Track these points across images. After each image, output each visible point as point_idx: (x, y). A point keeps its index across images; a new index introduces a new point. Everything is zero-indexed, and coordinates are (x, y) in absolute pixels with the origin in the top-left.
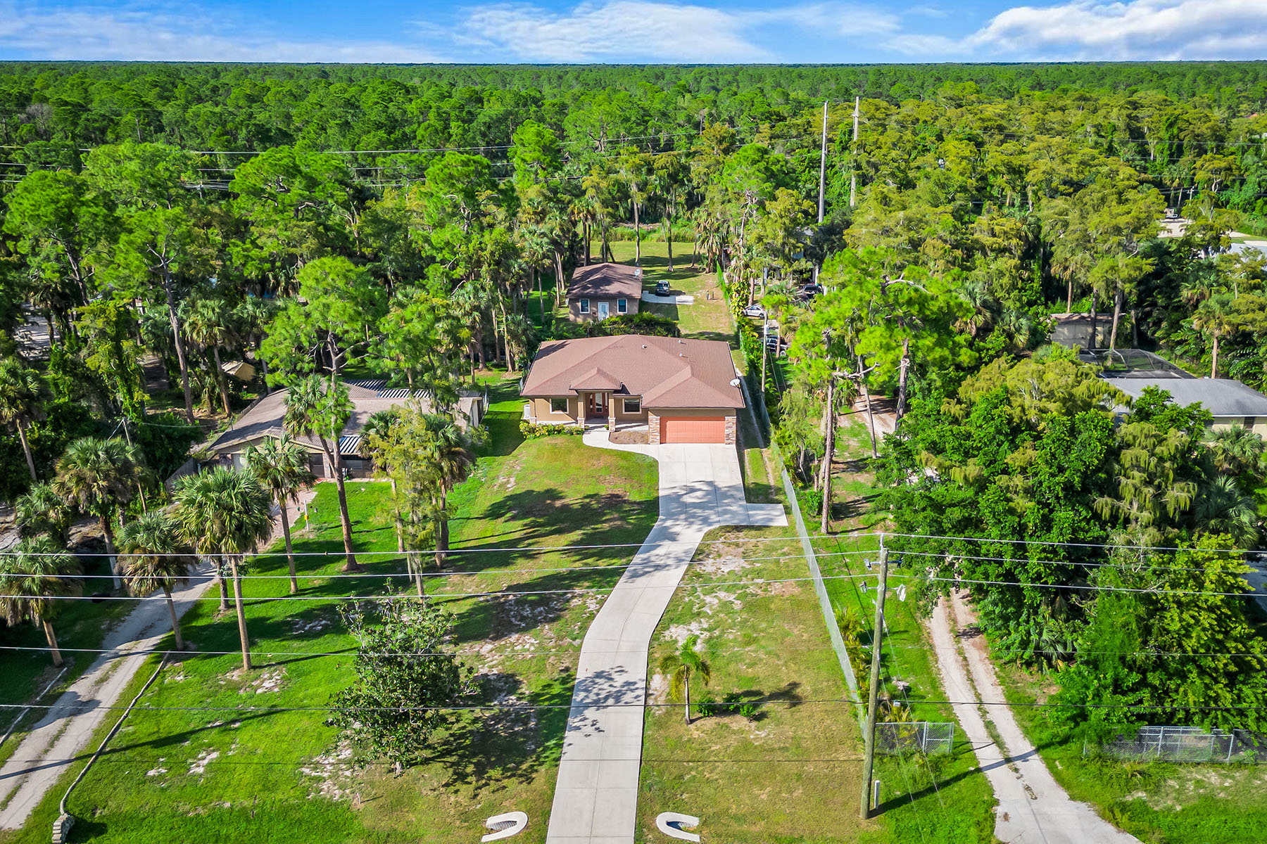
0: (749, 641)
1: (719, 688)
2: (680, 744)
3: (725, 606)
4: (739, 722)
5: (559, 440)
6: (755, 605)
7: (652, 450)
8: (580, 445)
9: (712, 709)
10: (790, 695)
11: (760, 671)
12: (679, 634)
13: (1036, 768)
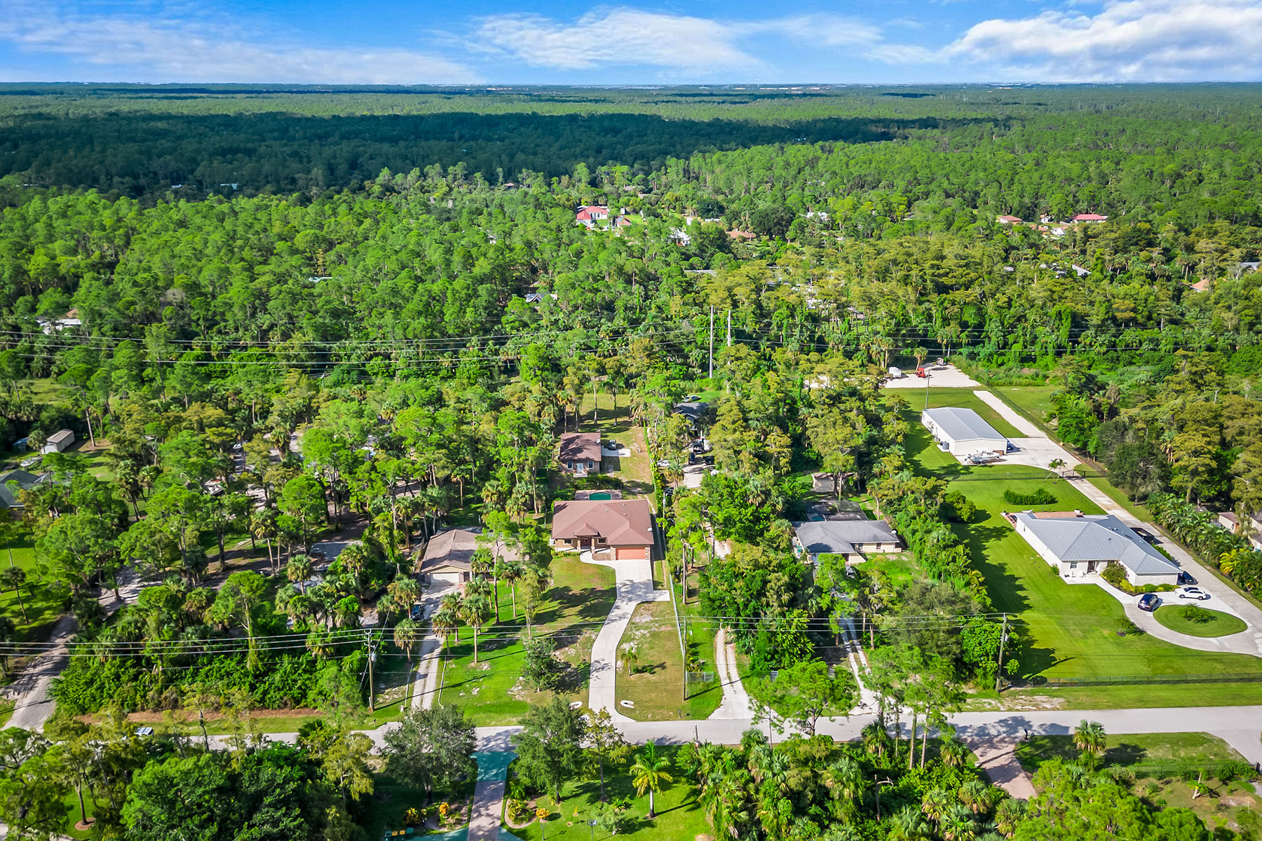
0: (652, 648)
1: (640, 664)
2: (627, 681)
3: (644, 635)
4: (647, 675)
5: (569, 559)
6: (653, 635)
7: (612, 564)
8: (579, 561)
9: (638, 671)
10: (662, 666)
11: (655, 658)
12: (626, 646)
13: (739, 685)
